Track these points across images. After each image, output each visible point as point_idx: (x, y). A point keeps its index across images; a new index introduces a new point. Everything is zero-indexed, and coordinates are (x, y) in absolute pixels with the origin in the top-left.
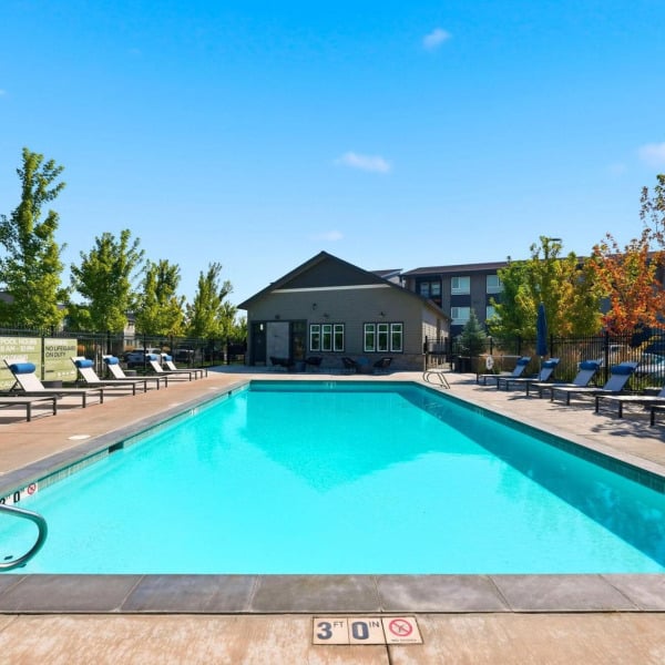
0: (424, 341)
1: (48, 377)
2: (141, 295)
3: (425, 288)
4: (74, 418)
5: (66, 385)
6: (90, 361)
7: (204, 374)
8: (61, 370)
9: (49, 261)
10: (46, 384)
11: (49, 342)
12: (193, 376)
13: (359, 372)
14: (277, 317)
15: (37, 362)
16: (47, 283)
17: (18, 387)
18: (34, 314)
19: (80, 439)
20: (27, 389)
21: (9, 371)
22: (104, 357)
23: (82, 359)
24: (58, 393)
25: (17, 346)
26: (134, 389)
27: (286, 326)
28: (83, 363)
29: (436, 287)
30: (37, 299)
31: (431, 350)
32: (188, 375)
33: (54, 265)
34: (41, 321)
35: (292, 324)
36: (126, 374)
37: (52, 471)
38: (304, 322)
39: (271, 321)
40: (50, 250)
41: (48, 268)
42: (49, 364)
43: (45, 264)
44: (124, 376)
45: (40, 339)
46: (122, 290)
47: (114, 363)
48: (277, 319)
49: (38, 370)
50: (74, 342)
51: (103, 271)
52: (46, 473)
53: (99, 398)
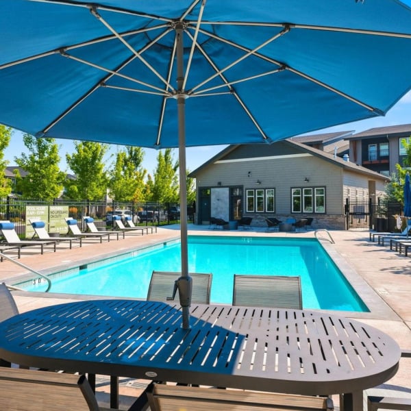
0: (345, 203)
1: (52, 231)
2: (112, 171)
3: (372, 149)
4: (64, 253)
5: (62, 235)
6: (75, 221)
7: (154, 230)
8: (59, 227)
9: (52, 157)
10: (51, 235)
11: (53, 208)
12: (145, 231)
13: (281, 230)
14: (220, 183)
15: (45, 221)
16: (51, 171)
17: (36, 236)
18: (44, 190)
19: (66, 262)
20: (41, 238)
21: (31, 226)
22: (85, 217)
23: (71, 219)
24: (57, 240)
25: (36, 211)
26: (101, 240)
27: (227, 191)
28: (71, 222)
29: (384, 147)
30: (45, 181)
31: (351, 210)
32: (141, 231)
33: (55, 158)
34: (48, 195)
35: (232, 189)
36: (98, 229)
37: (54, 272)
38: (241, 188)
39: (213, 187)
40: (53, 149)
41: (52, 162)
42: (53, 222)
43: (50, 158)
44: (97, 231)
45: (47, 207)
46: (97, 171)
47: (91, 222)
48: (220, 185)
49: (46, 226)
50: (66, 208)
51: (85, 158)
52: (50, 273)
53: (79, 244)
